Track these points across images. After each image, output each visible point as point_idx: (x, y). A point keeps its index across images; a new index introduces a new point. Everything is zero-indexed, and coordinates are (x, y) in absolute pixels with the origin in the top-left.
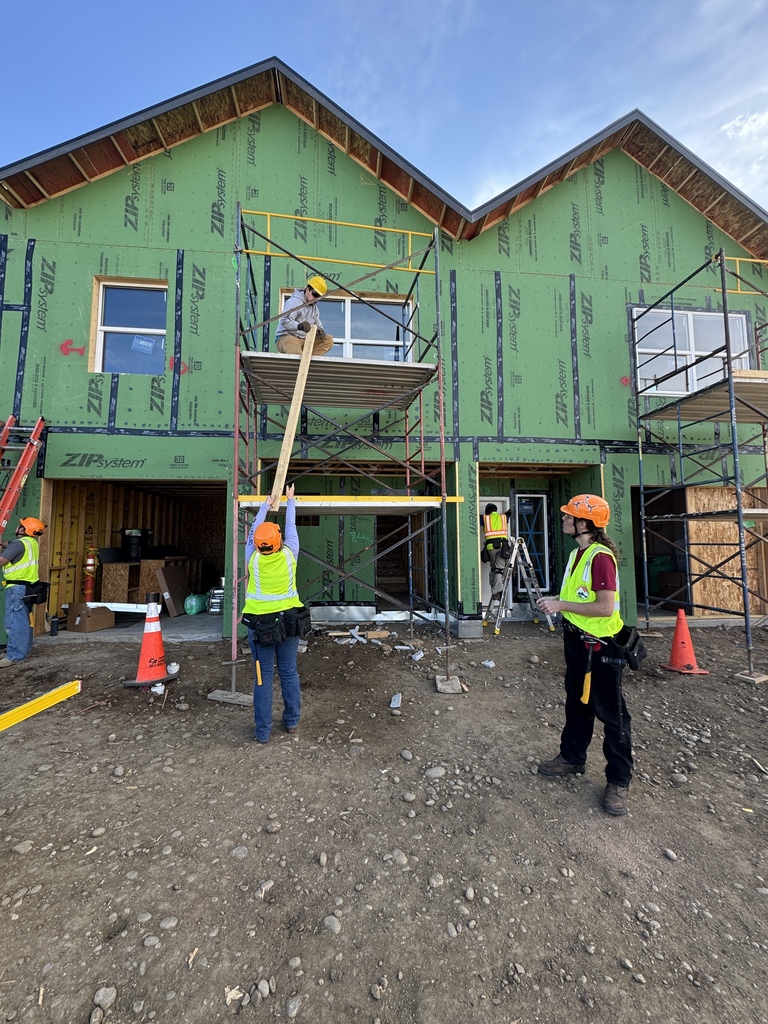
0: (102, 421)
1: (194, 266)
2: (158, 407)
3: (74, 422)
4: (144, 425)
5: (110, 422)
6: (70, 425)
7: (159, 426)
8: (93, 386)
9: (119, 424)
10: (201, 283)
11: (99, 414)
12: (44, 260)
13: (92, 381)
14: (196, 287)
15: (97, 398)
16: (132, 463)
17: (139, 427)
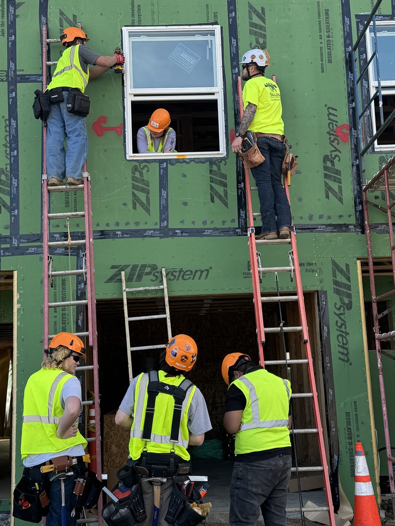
0: (152, 221)
1: (250, 6)
2: (220, 197)
3: (117, 224)
4: (205, 223)
5: (162, 220)
6: (112, 227)
7: (224, 222)
8: (137, 175)
9: (174, 223)
10: (261, 28)
11: (148, 210)
12: (62, 13)
13: (135, 169)
14: (255, 33)
15: (143, 190)
16: (193, 274)
17: (199, 225)
